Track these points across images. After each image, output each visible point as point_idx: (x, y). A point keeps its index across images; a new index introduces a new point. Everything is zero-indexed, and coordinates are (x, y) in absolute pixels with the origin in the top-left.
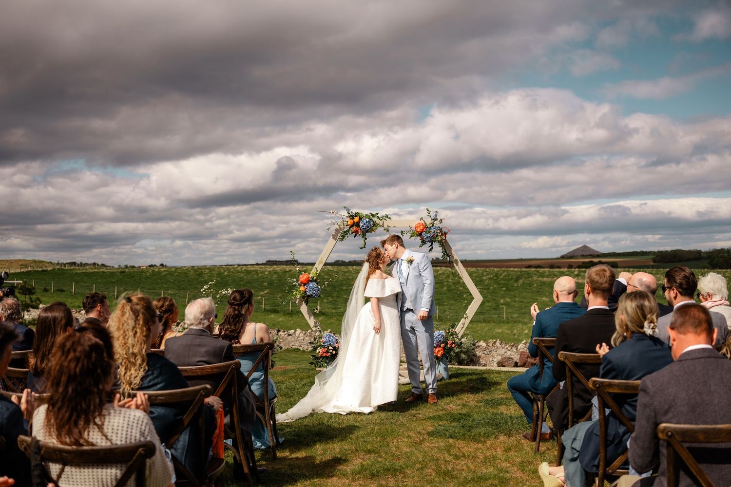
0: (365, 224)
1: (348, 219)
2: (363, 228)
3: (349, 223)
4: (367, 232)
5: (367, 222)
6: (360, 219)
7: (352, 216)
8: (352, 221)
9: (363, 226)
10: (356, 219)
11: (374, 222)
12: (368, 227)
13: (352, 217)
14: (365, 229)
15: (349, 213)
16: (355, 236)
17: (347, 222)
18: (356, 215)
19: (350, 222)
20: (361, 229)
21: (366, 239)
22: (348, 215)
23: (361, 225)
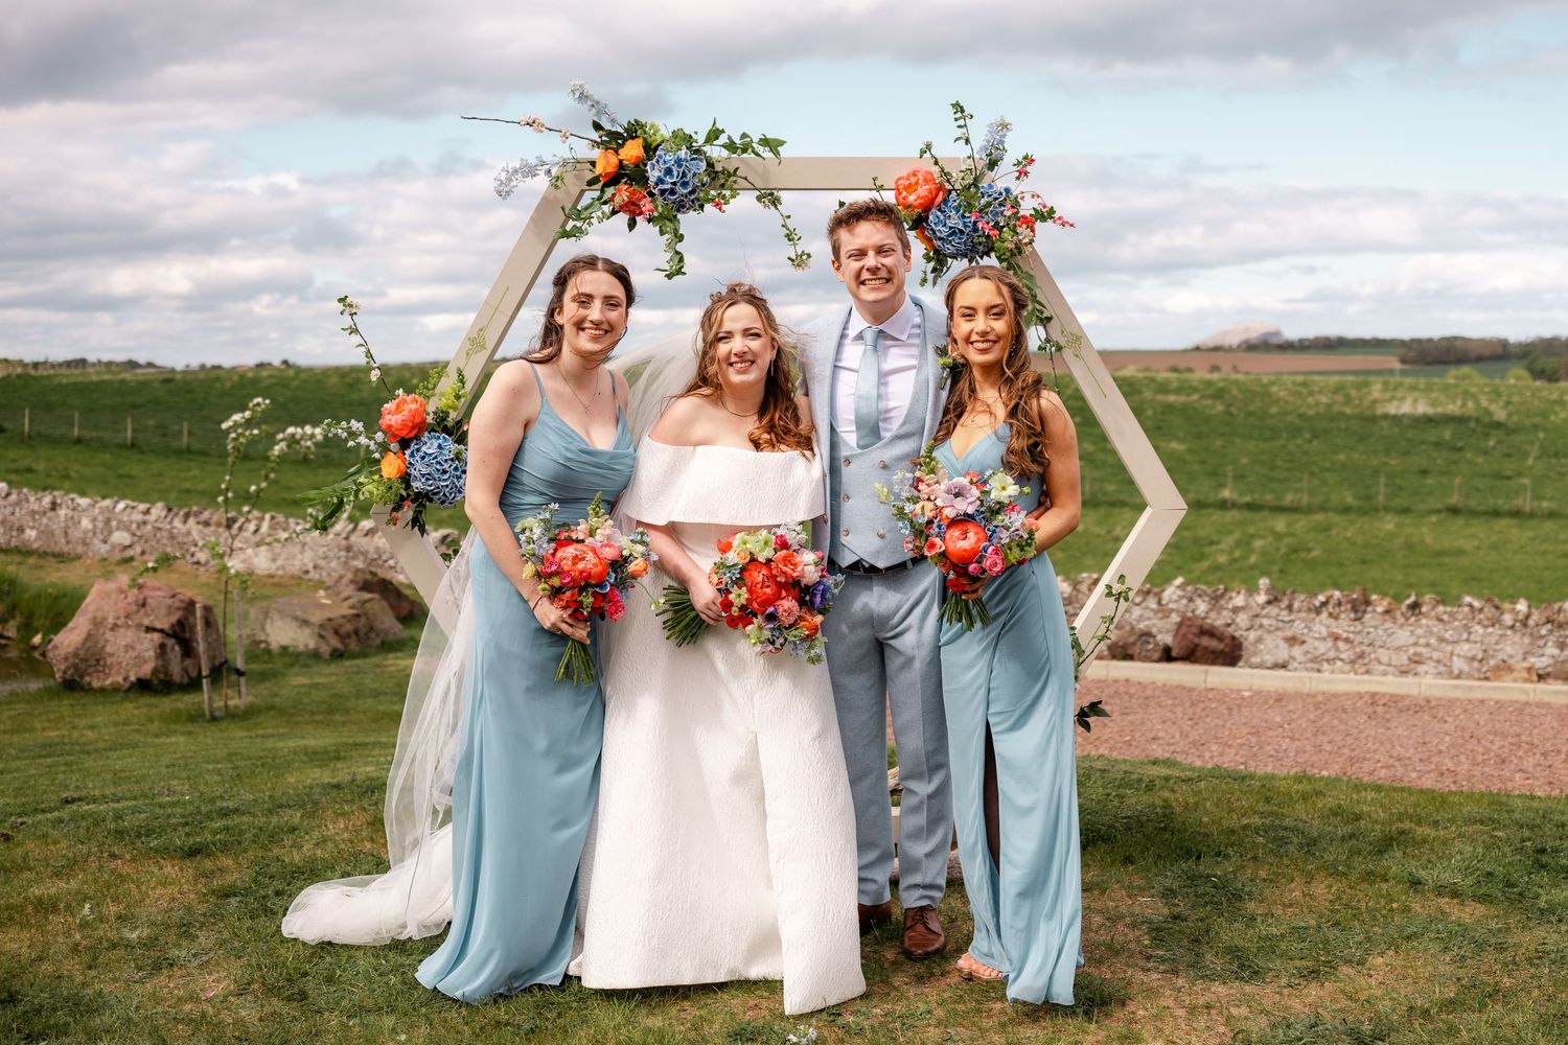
0: (669, 172)
1: (596, 154)
2: (663, 192)
3: (599, 170)
4: (681, 207)
5: (679, 162)
6: (650, 149)
7: (614, 135)
8: (614, 160)
9: (660, 181)
10: (632, 151)
11: (710, 165)
12: (685, 185)
13: (613, 141)
14: (673, 192)
15: (597, 127)
16: (632, 225)
17: (593, 164)
18: (633, 130)
19: (606, 162)
20: (651, 194)
21: (681, 238)
22: (595, 136)
23: (653, 174)
